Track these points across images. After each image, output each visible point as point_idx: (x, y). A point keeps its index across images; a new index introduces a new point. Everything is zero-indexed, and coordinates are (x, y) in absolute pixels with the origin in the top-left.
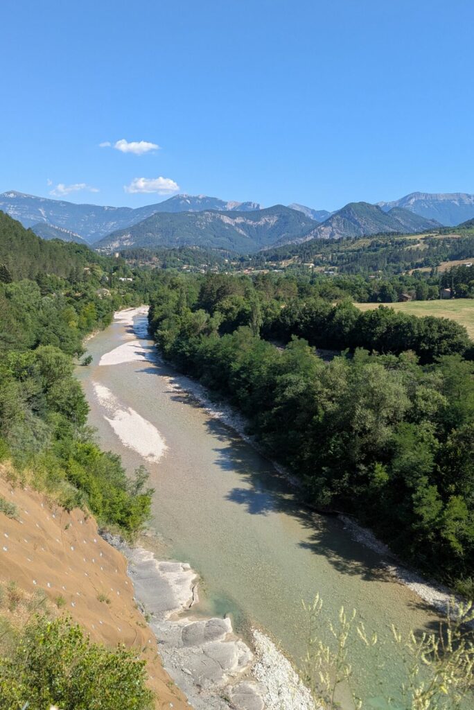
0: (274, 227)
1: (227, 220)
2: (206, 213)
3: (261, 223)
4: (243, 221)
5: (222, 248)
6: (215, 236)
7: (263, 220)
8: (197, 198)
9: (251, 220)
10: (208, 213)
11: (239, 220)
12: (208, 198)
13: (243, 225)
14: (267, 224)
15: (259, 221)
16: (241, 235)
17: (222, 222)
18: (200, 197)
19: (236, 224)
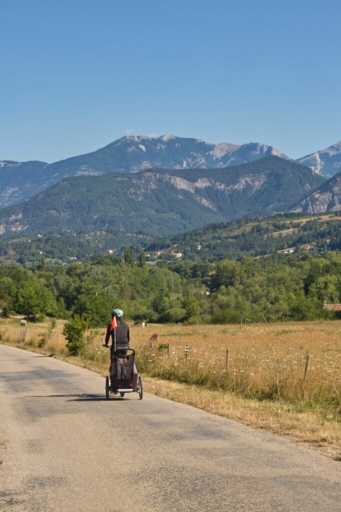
0: (261, 192)
1: (181, 184)
2: (147, 175)
3: (240, 186)
4: (208, 184)
5: (140, 233)
6: (157, 211)
7: (243, 182)
8: (159, 140)
9: (222, 182)
10: (150, 174)
11: (201, 184)
12: (178, 140)
13: (208, 192)
14: (248, 187)
15: (236, 183)
16: (203, 208)
17: (173, 188)
18: (165, 139)
19: (197, 190)
